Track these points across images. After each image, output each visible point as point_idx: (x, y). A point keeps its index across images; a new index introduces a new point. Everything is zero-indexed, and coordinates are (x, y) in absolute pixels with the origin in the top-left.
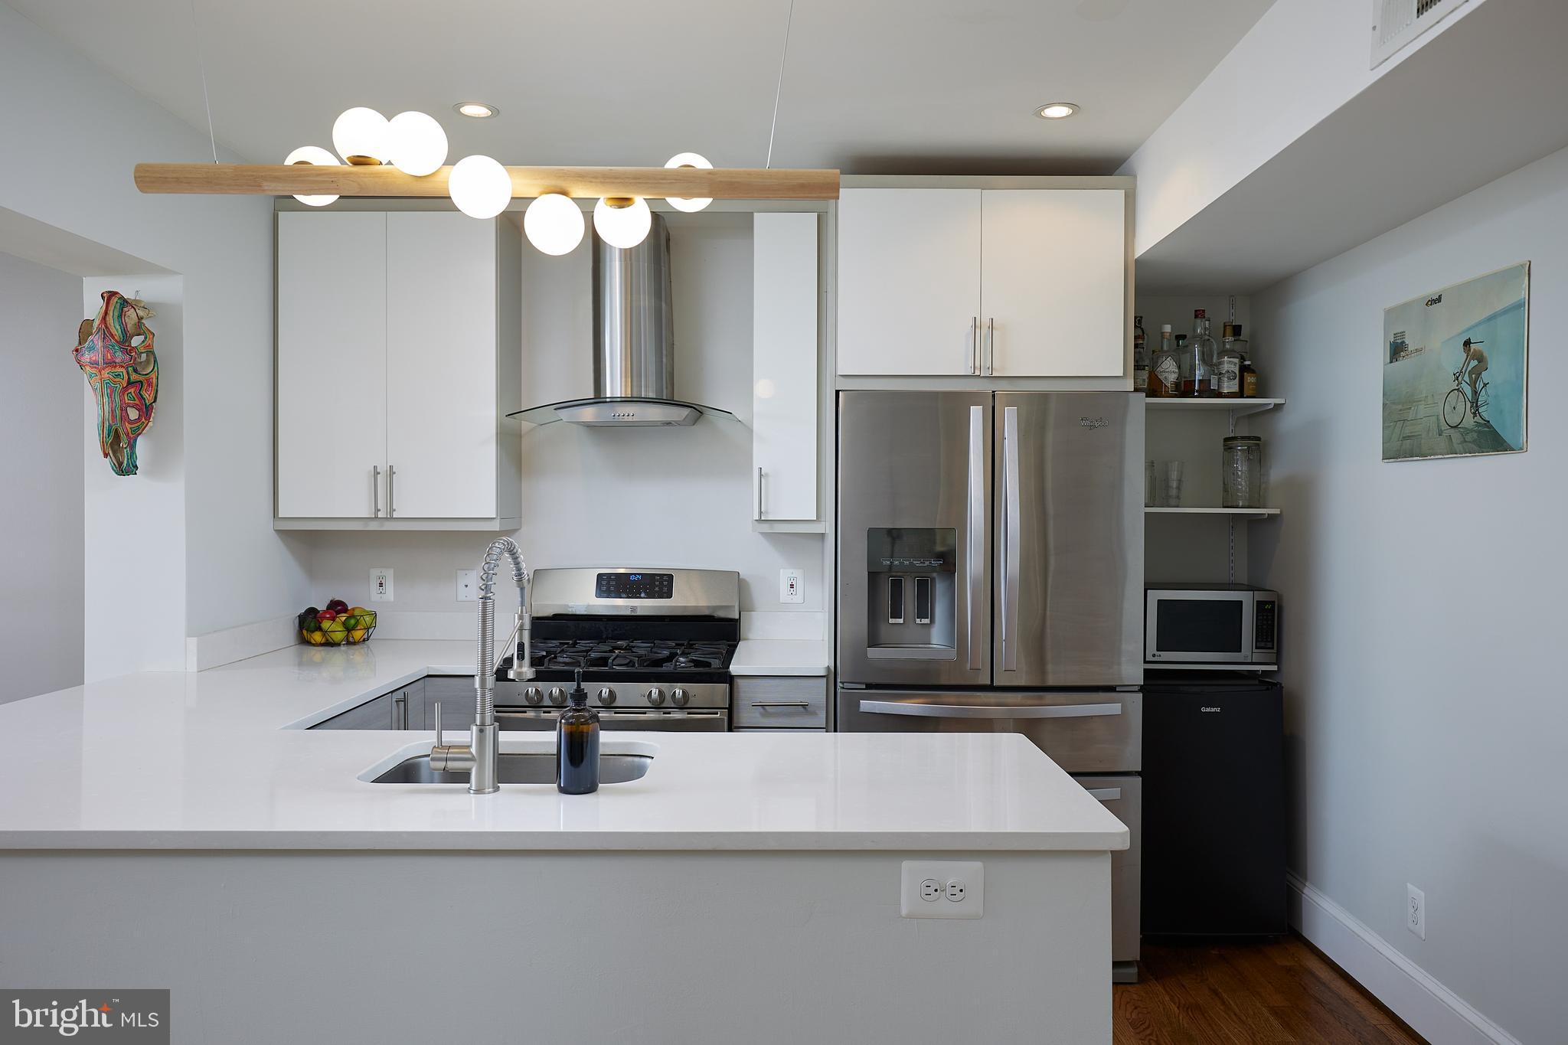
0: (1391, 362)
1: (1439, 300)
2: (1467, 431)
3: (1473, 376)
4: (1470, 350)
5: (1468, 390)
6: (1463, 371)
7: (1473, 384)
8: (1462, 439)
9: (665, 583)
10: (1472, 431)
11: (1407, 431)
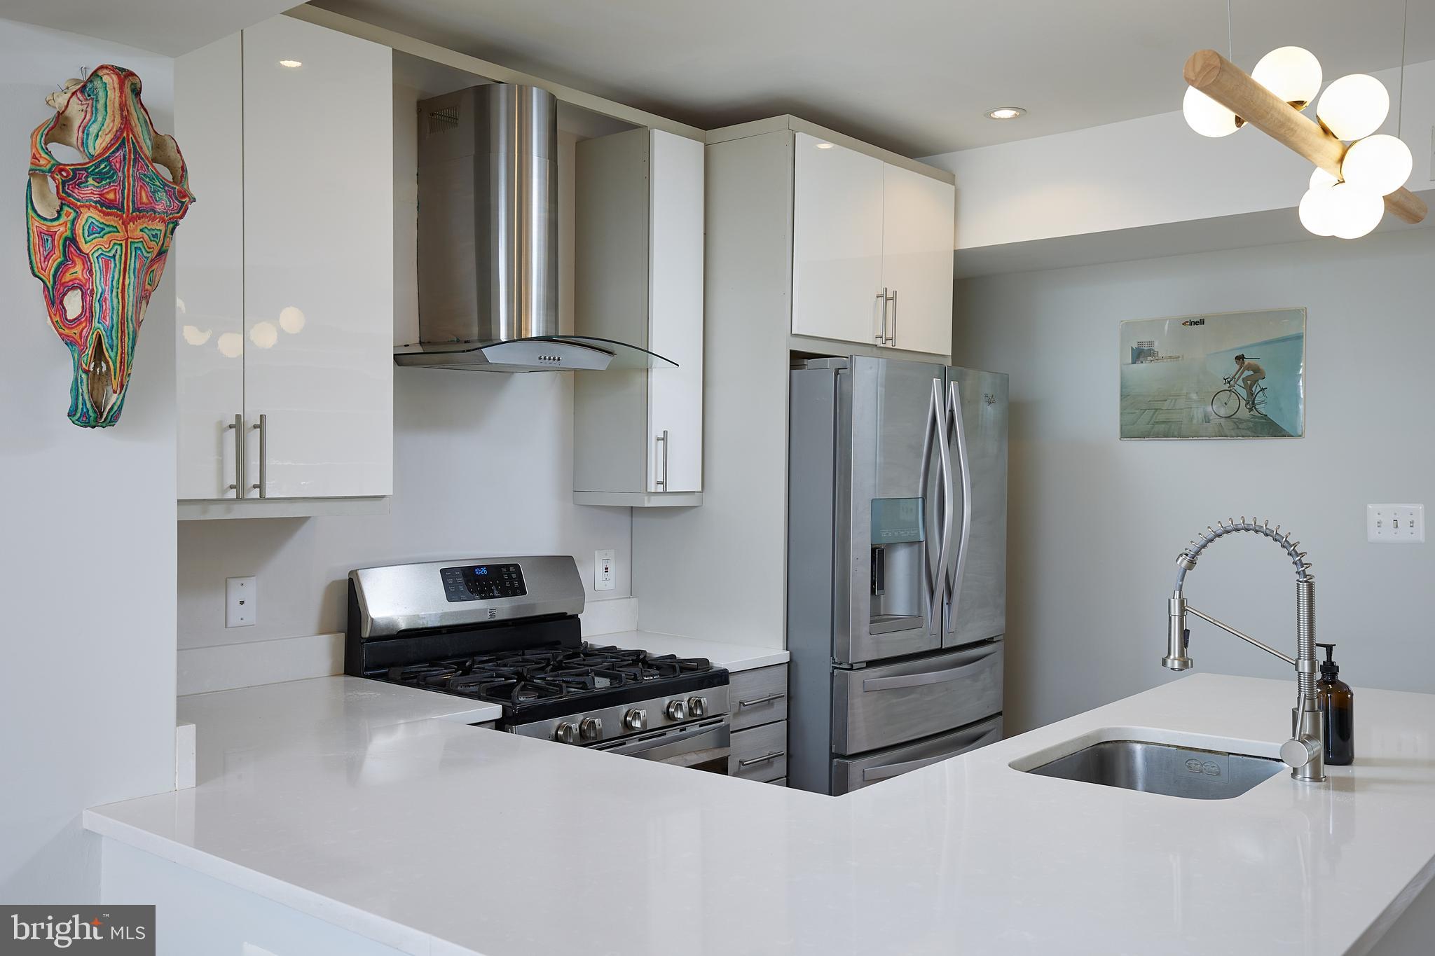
0: (1134, 362)
1: (1202, 322)
2: (1241, 421)
3: (1249, 382)
4: (1244, 363)
5: (1243, 393)
6: (1237, 377)
7: (1249, 389)
8: (1236, 427)
9: (514, 576)
10: (1247, 421)
11: (1161, 417)
